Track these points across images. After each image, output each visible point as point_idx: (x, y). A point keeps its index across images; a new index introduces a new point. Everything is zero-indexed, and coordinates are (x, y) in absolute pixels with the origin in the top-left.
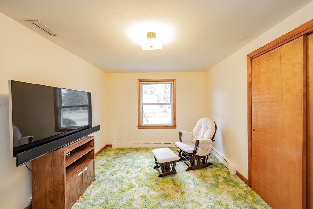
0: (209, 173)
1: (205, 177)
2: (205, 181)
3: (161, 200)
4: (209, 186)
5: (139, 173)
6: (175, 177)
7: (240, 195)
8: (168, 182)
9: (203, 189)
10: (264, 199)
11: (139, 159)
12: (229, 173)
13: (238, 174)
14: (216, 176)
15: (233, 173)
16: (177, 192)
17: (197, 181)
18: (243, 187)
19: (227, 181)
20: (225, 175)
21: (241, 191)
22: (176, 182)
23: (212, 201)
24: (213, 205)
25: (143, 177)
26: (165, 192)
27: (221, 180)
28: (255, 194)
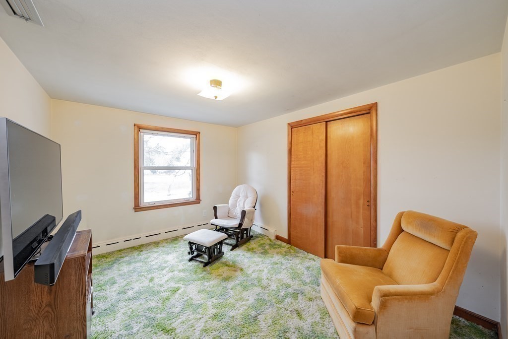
0: (255, 245)
1: (253, 249)
2: (255, 252)
3: (224, 284)
4: (260, 255)
5: (171, 274)
6: (223, 260)
7: (285, 252)
8: (219, 267)
9: (257, 259)
10: (300, 248)
11: (152, 259)
12: (270, 240)
13: (278, 238)
14: (262, 245)
15: (273, 238)
16: (235, 271)
17: (248, 254)
18: (285, 246)
19: (272, 246)
20: (268, 242)
21: (285, 249)
22: (228, 263)
23: (270, 264)
24: (272, 266)
25: (182, 275)
26: (223, 276)
27: (267, 247)
28: (294, 247)
